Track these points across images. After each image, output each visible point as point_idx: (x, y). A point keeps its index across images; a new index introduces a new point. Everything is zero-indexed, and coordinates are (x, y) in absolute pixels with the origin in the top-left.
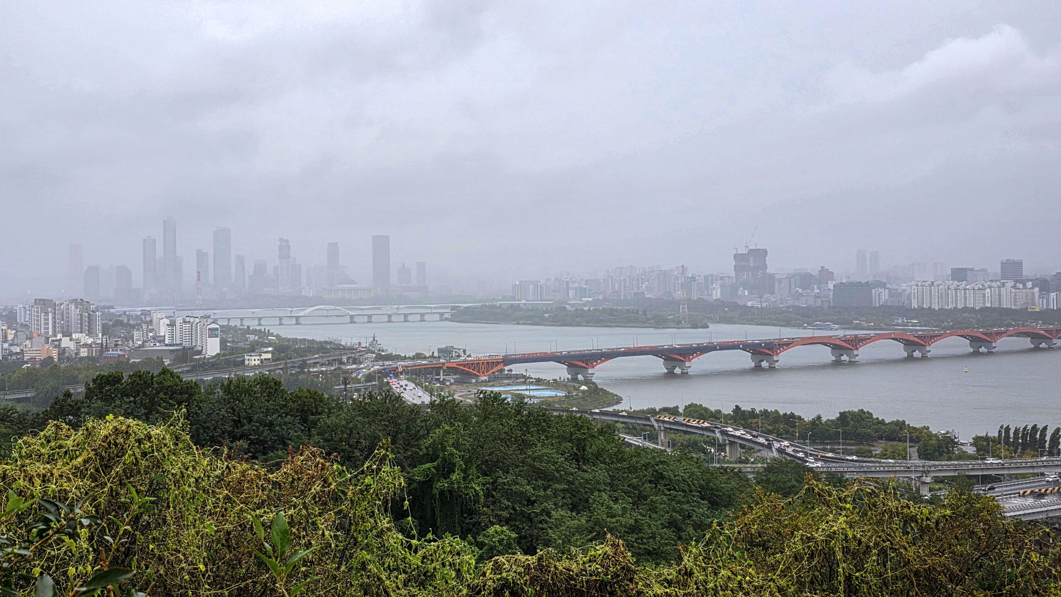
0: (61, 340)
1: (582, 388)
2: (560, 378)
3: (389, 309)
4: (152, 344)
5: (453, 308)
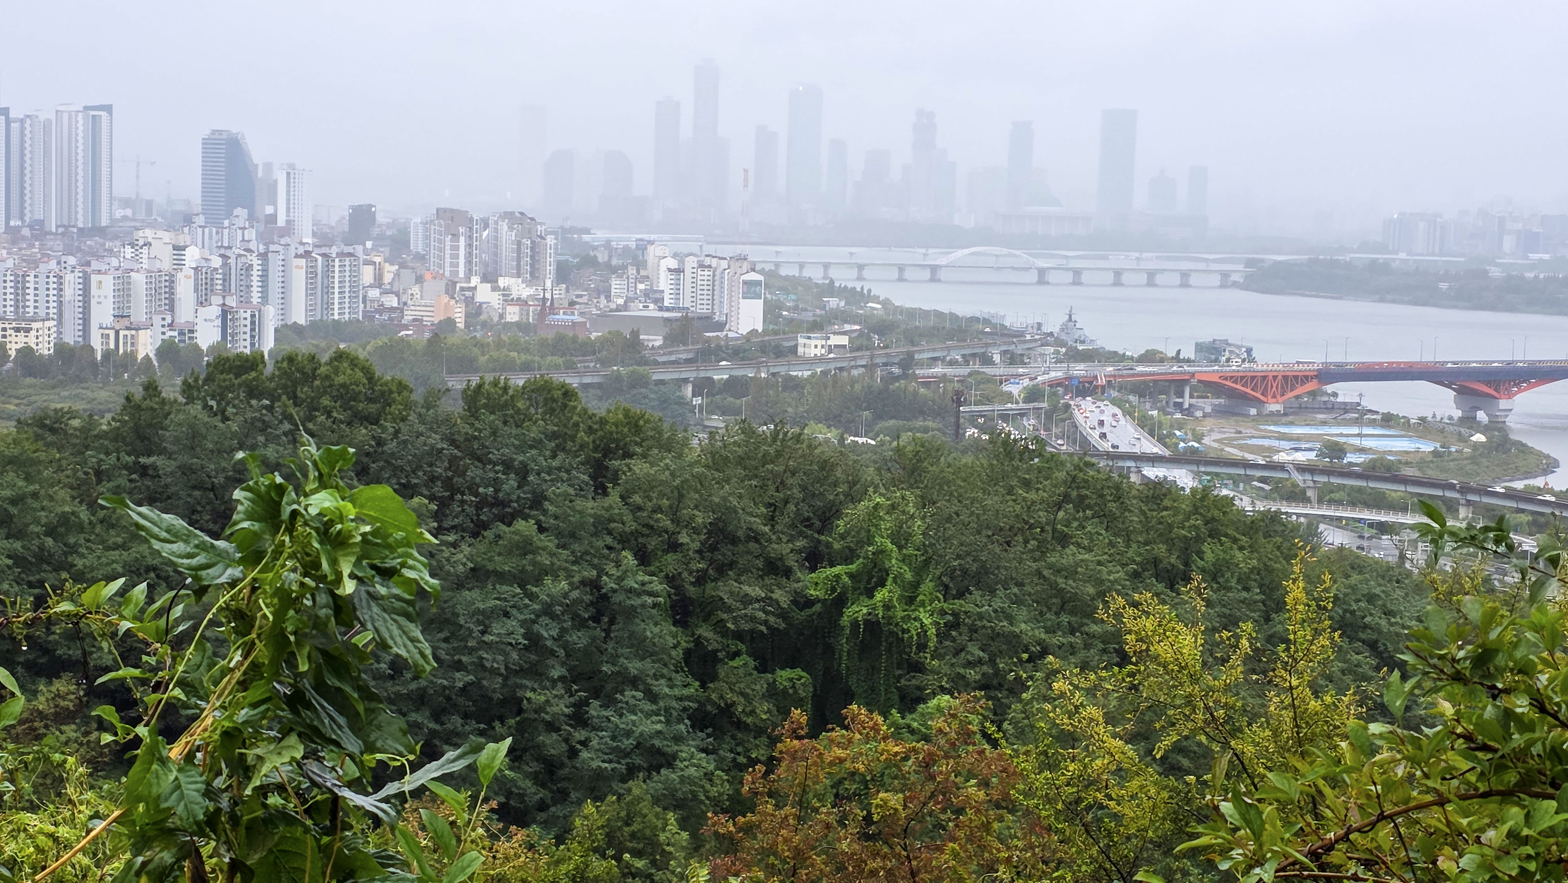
0: (475, 288)
1: (1473, 439)
2: (1434, 416)
3: (1118, 260)
4: (641, 306)
5: (1249, 263)
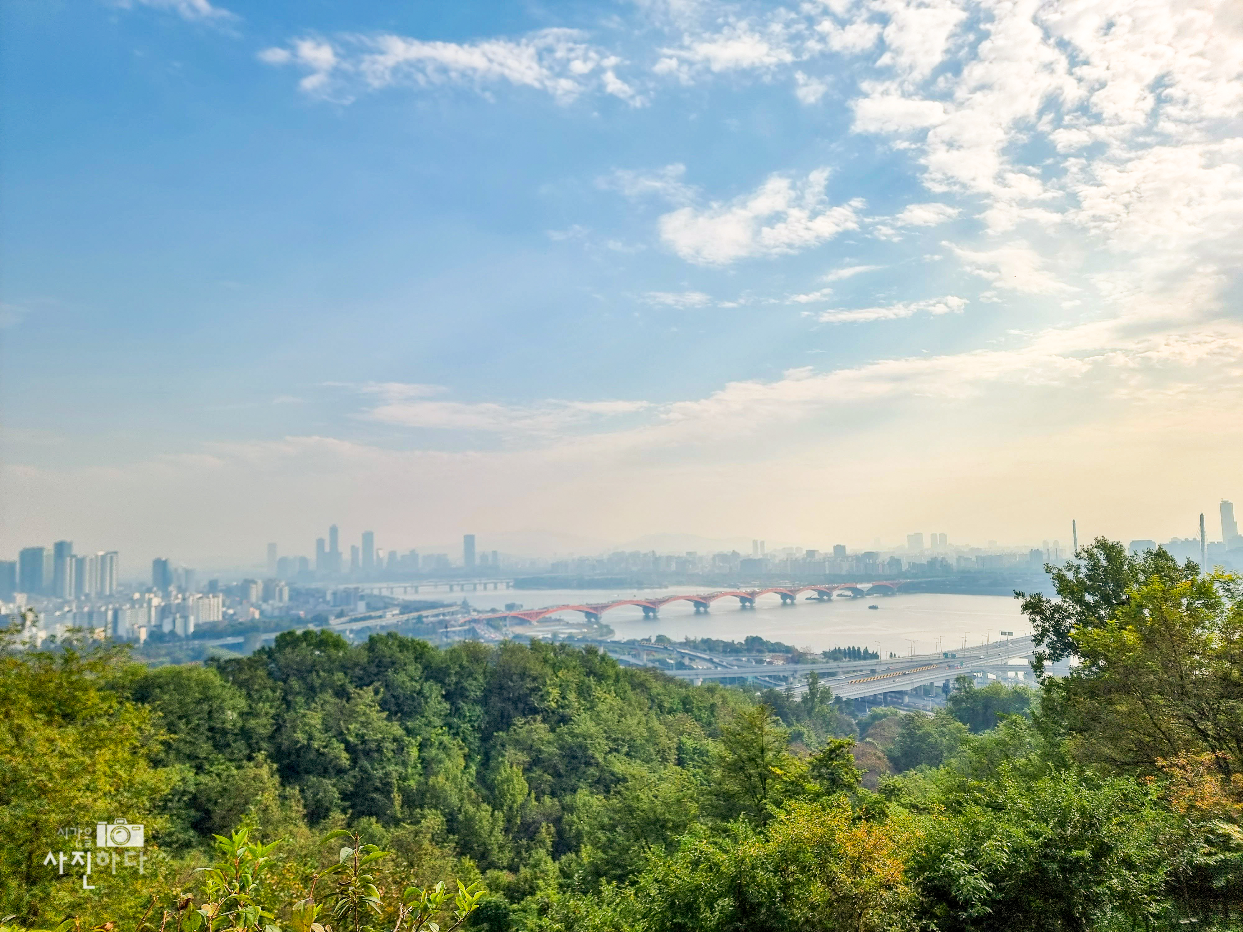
2: (581, 621)
5: (515, 579)
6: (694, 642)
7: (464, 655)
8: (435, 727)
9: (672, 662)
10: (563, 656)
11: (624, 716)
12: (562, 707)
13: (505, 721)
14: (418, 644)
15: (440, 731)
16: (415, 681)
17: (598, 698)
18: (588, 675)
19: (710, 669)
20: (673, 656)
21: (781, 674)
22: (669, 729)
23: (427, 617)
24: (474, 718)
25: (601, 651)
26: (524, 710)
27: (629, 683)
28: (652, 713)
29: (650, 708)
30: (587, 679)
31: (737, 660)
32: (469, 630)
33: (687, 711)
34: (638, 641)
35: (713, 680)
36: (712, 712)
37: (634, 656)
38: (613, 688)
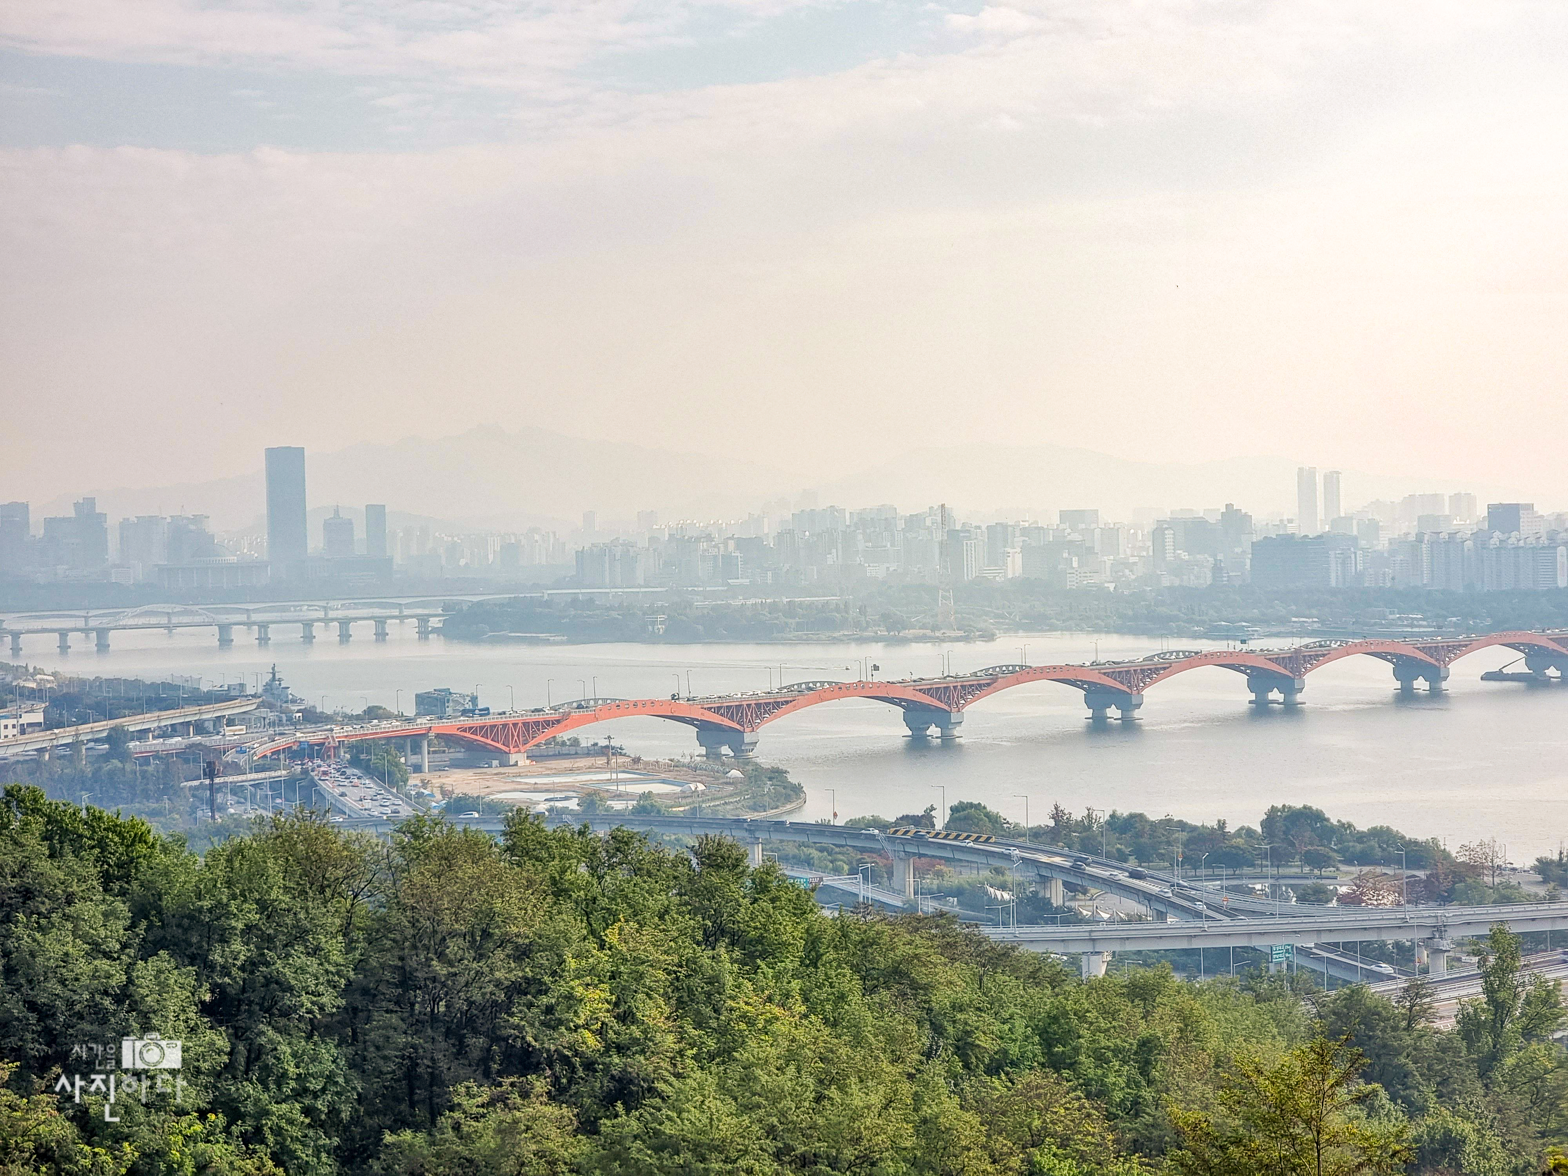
1: (730, 774)
3: (307, 610)
5: (448, 606)
6: (1085, 826)
7: (273, 868)
8: (181, 1112)
9: (1006, 896)
10: (622, 874)
11: (839, 1081)
12: (620, 1049)
13: (420, 1094)
14: (114, 828)
15: (198, 1127)
16: (107, 955)
17: (744, 1017)
18: (710, 939)
19: (1140, 919)
20: (1012, 876)
21: (1390, 939)
22: (992, 1125)
23: (142, 734)
24: (315, 1085)
25: (756, 859)
26: (486, 1058)
27: (855, 969)
28: (937, 1069)
29: (929, 1054)
30: (705, 957)
31: (1236, 889)
32: (291, 783)
33: (1055, 1063)
34: (884, 826)
35: (1145, 959)
36: (1145, 1068)
37: (871, 877)
38: (796, 985)
